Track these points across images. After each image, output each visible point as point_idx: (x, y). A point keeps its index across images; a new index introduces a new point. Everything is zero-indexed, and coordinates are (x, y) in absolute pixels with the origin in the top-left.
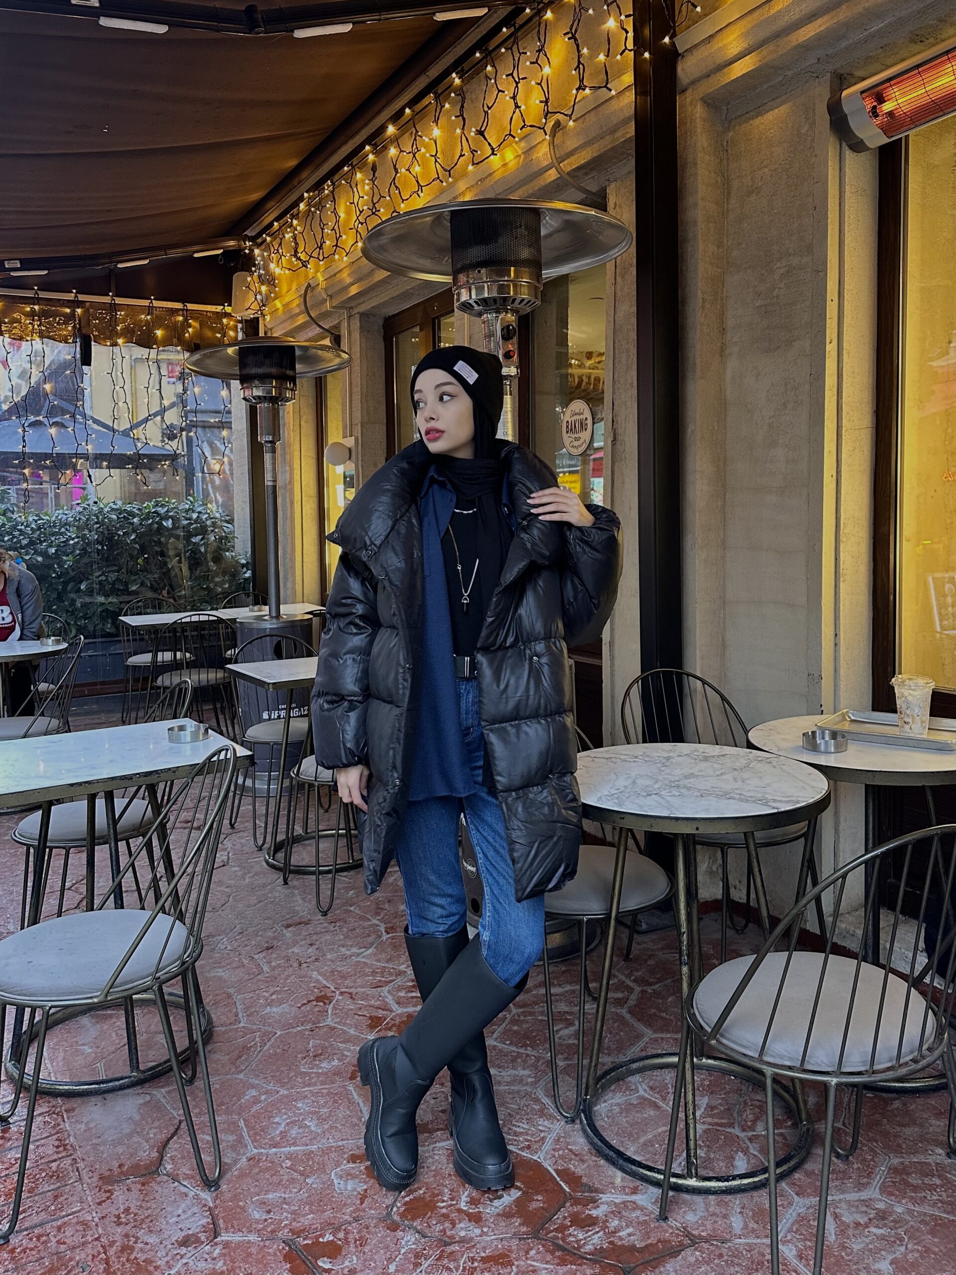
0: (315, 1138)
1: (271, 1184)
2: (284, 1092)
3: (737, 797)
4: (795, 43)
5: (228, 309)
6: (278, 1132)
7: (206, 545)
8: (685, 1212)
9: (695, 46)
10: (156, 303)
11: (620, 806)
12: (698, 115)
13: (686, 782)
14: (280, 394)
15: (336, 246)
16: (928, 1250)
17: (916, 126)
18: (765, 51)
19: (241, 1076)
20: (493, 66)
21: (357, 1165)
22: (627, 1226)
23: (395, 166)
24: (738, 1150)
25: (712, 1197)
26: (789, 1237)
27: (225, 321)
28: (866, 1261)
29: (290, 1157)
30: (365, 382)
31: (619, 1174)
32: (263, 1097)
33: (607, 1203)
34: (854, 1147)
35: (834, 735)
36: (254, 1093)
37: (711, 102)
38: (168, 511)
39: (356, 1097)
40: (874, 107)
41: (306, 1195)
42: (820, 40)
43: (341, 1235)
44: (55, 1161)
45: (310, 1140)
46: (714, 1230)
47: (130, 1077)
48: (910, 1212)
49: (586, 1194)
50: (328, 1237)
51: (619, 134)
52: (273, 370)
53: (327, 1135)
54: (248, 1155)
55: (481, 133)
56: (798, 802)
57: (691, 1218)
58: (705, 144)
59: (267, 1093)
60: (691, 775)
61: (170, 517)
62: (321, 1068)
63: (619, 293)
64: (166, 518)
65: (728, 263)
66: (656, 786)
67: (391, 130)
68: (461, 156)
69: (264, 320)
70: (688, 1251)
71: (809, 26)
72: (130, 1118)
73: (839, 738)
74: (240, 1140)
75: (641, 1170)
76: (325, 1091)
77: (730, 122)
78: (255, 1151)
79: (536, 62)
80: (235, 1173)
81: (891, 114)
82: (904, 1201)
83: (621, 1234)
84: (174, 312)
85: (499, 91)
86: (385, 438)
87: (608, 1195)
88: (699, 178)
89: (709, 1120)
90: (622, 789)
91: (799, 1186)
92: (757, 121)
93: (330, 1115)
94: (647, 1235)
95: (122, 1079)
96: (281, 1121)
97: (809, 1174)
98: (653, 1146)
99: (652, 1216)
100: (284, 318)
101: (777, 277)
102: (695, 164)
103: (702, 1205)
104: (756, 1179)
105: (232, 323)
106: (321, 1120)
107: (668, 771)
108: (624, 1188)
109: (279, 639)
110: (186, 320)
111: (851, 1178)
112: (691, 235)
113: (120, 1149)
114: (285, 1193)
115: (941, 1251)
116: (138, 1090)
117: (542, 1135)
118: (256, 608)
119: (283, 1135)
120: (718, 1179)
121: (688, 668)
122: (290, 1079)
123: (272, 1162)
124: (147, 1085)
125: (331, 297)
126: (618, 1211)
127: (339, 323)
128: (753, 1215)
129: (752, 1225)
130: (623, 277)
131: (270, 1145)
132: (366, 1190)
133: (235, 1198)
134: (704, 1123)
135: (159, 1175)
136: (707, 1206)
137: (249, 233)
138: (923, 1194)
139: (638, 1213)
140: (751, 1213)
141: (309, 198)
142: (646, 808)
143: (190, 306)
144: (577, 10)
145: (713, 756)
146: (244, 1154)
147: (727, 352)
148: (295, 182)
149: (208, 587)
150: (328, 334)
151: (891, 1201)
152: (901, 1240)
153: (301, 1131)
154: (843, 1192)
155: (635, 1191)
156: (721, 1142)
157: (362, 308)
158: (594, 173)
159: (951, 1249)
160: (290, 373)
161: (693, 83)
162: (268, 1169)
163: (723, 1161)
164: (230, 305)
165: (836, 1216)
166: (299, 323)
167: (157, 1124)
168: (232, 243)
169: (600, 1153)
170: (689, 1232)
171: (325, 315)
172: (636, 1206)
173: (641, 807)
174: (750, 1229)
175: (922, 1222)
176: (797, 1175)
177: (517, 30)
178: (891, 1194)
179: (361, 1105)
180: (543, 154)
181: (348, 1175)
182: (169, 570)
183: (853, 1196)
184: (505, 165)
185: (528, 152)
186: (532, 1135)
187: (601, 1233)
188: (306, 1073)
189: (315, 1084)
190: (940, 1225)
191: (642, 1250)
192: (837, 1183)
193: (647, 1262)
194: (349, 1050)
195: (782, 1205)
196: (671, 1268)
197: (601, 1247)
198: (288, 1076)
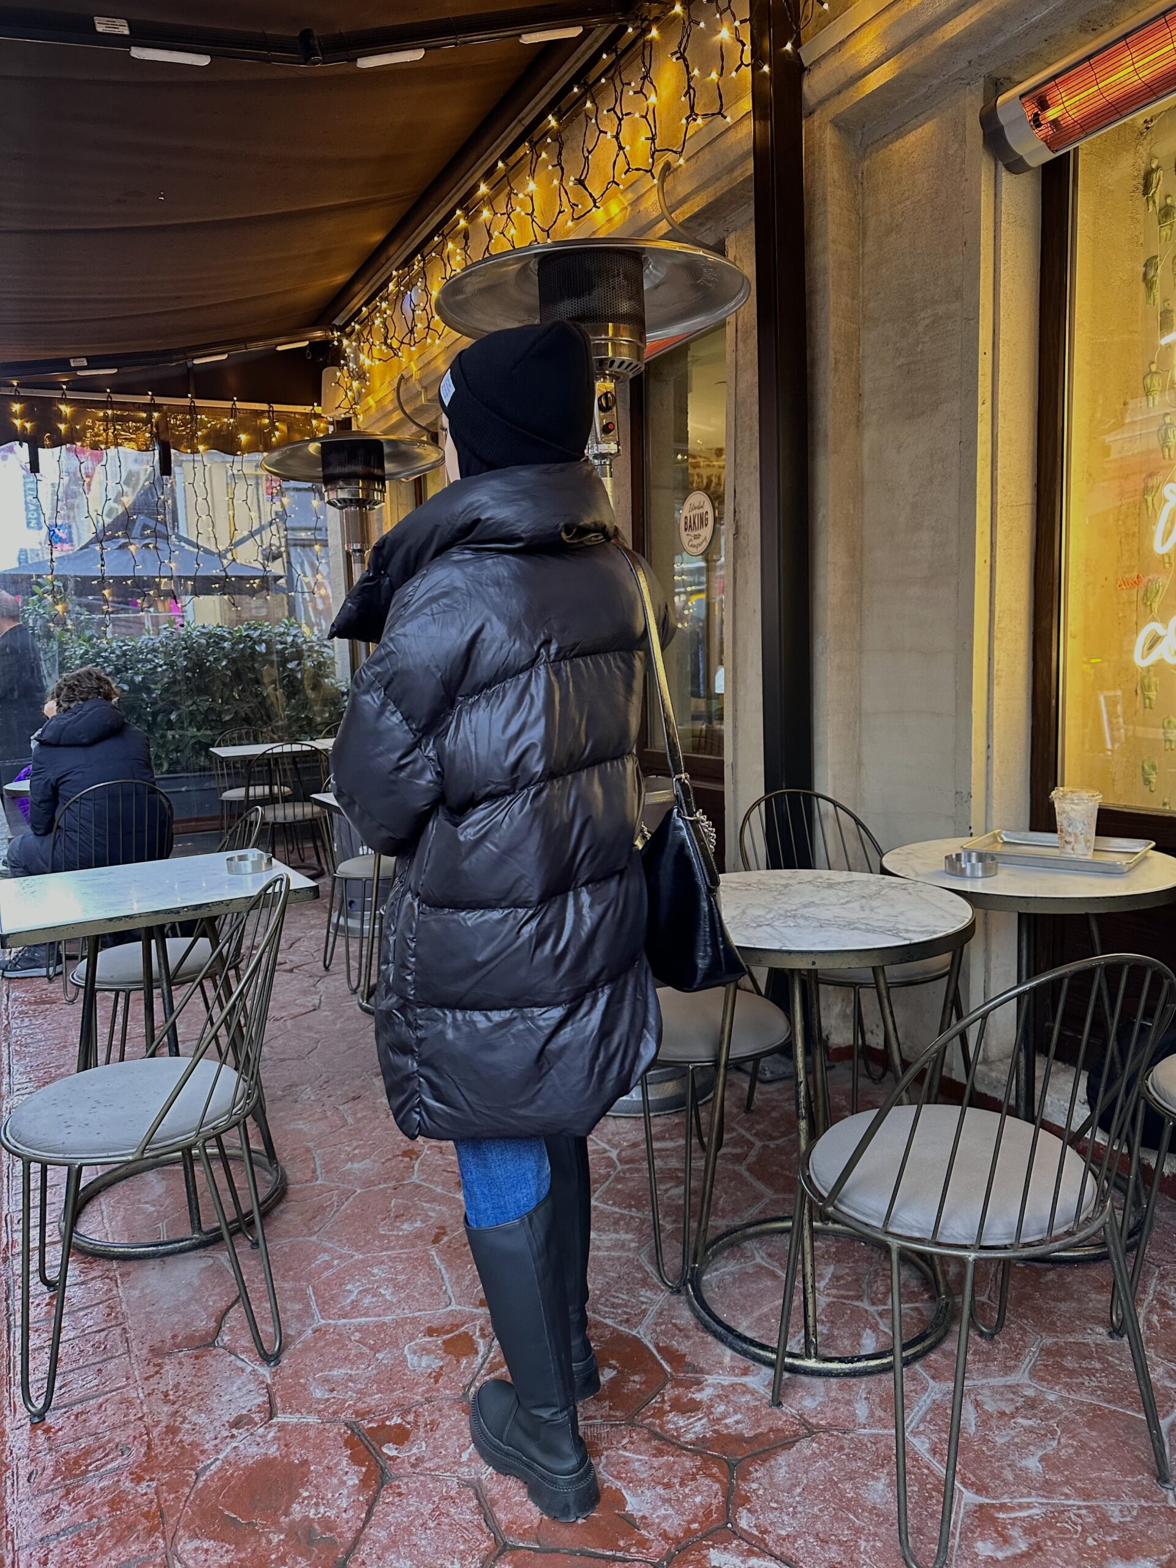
0: (389, 1308)
1: (336, 1359)
2: (359, 1256)
3: (865, 927)
6: (349, 1301)
8: (802, 1397)
9: (824, 56)
12: (828, 142)
16: (1084, 1446)
19: (314, 1238)
20: (593, 103)
21: (435, 1339)
22: (735, 1412)
24: (865, 1327)
25: (833, 1380)
26: (921, 1428)
28: (1011, 1457)
29: (360, 1328)
31: (729, 1352)
32: (335, 1262)
33: (714, 1386)
34: (1000, 1324)
35: (981, 857)
36: (326, 1257)
37: (842, 125)
39: (438, 1262)
41: (375, 1372)
43: (410, 1418)
45: (384, 1310)
46: (835, 1418)
47: (190, 1239)
48: (1064, 1400)
49: (690, 1375)
50: (396, 1420)
53: (403, 1305)
54: (314, 1326)
55: (581, 183)
57: (809, 1403)
58: (836, 176)
59: (340, 1257)
62: (402, 1229)
63: (741, 361)
70: (804, 1443)
72: (189, 1284)
73: (987, 861)
74: (306, 1309)
75: (752, 1349)
76: (404, 1256)
77: (866, 148)
78: (323, 1322)
79: (641, 91)
80: (298, 1346)
81: (1055, 123)
82: (1057, 1388)
83: (727, 1421)
85: (601, 131)
87: (715, 1376)
88: (829, 216)
89: (834, 1291)
91: (935, 1369)
92: (897, 145)
93: (408, 1283)
94: (757, 1423)
95: (181, 1240)
96: (353, 1289)
97: (945, 1355)
98: (768, 1320)
99: (765, 1401)
101: (920, 329)
102: (825, 201)
103: (822, 1389)
104: (885, 1361)
106: (398, 1287)
108: (733, 1368)
111: (995, 1359)
112: (819, 286)
113: (175, 1318)
114: (351, 1369)
115: (1100, 1447)
116: (199, 1252)
117: (644, 1307)
119: (355, 1304)
120: (841, 1360)
122: (367, 1242)
123: (340, 1335)
124: (209, 1248)
126: (725, 1394)
128: (881, 1402)
129: (879, 1413)
130: (744, 342)
131: (339, 1315)
132: (441, 1368)
133: (296, 1375)
134: (828, 1295)
135: (214, 1346)
136: (828, 1390)
138: (1080, 1380)
139: (748, 1397)
140: (878, 1400)
144: (686, 25)
145: (841, 883)
146: (310, 1325)
147: (864, 421)
151: (1042, 1387)
152: (1053, 1432)
153: (375, 1299)
154: (986, 1376)
155: (745, 1372)
156: (846, 1317)
159: (1111, 1445)
160: (377, 470)
161: (821, 103)
162: (334, 1342)
163: (848, 1338)
165: (977, 1405)
167: (217, 1290)
169: (707, 1328)
170: (805, 1420)
172: (746, 1390)
174: (876, 1418)
175: (1078, 1412)
176: (933, 1356)
177: (619, 56)
178: (1043, 1379)
179: (443, 1271)
180: (652, 203)
181: (424, 1349)
183: (998, 1381)
184: (609, 220)
185: (635, 202)
186: (632, 1307)
187: (704, 1421)
188: (385, 1235)
189: (393, 1248)
190: (1099, 1416)
191: (750, 1441)
192: (980, 1365)
193: (756, 1454)
194: (434, 1210)
195: (915, 1391)
196: (783, 1461)
197: (704, 1437)
198: (365, 1239)
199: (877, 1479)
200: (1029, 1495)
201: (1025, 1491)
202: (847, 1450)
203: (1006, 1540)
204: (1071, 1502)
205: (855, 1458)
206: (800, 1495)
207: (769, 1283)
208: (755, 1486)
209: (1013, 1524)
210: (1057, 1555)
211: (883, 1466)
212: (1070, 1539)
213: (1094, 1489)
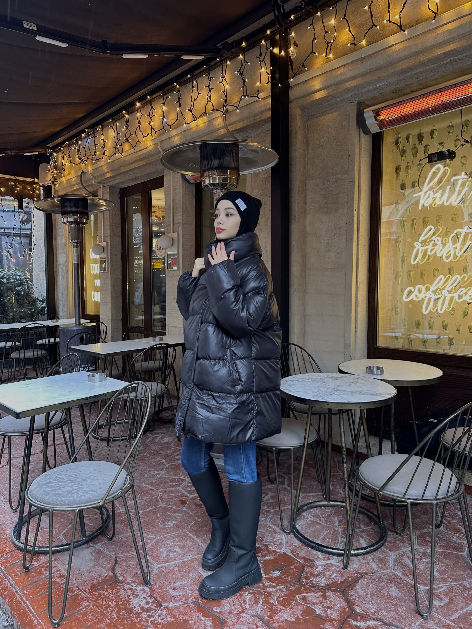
1: (174, 579)
2: (157, 538)
5: (36, 180)
6: (164, 556)
7: (24, 291)
8: (353, 564)
9: (298, 84)
10: (1, 176)
12: (298, 113)
14: (81, 220)
15: (103, 154)
16: (447, 565)
17: (393, 126)
18: (331, 89)
20: (197, 82)
22: (333, 573)
23: (139, 121)
24: (359, 537)
25: (359, 557)
29: (176, 566)
30: (111, 217)
31: (319, 554)
32: (149, 541)
33: (321, 565)
34: (404, 529)
35: (378, 368)
37: (302, 108)
38: (4, 275)
39: (192, 536)
40: (376, 117)
41: (192, 581)
45: (182, 557)
46: (367, 569)
47: (82, 540)
49: (311, 563)
51: (257, 117)
52: (79, 210)
53: (188, 554)
54: (156, 568)
55: (190, 110)
57: (356, 566)
58: (300, 125)
59: (150, 539)
61: (5, 278)
62: (169, 525)
63: (253, 185)
64: (3, 278)
65: (307, 176)
67: (138, 104)
68: (177, 120)
70: (362, 580)
73: (381, 369)
75: (330, 550)
76: (177, 535)
77: (309, 117)
78: (158, 566)
79: (222, 83)
80: (154, 577)
81: (381, 121)
83: (332, 577)
85: (199, 93)
86: (121, 243)
87: (319, 562)
88: (298, 139)
91: (389, 548)
92: (322, 118)
93: (185, 545)
94: (342, 576)
95: (78, 541)
96: (163, 551)
97: (390, 542)
98: (326, 540)
99: (341, 568)
100: (67, 186)
101: (331, 183)
102: (296, 133)
103: (357, 560)
104: (375, 547)
105: (38, 187)
106: (182, 548)
108: (324, 558)
111: (406, 542)
112: (293, 163)
114: (182, 582)
117: (280, 541)
119: (168, 556)
120: (361, 549)
121: (292, 342)
123: (169, 569)
124: (90, 543)
125: (95, 177)
126: (326, 567)
127: (97, 190)
128: (379, 562)
129: (380, 565)
131: (164, 562)
133: (160, 587)
135: (118, 582)
136: (359, 560)
137: (52, 145)
139: (334, 567)
140: (377, 561)
141: (88, 131)
144: (243, 63)
146: (154, 568)
147: (307, 212)
151: (425, 548)
152: (435, 562)
153: (175, 554)
154: (406, 547)
155: (329, 559)
157: (111, 184)
158: (241, 133)
159: (453, 563)
160: (86, 211)
161: (295, 99)
162: (169, 573)
163: (356, 542)
164: (37, 178)
167: (104, 560)
168: (42, 150)
170: (358, 572)
172: (333, 565)
174: (380, 567)
176: (386, 544)
177: (210, 67)
178: (423, 546)
179: (196, 539)
180: (219, 122)
183: (410, 549)
184: (198, 126)
185: (210, 121)
186: (276, 542)
187: (324, 578)
188: (163, 528)
189: (170, 533)
190: (446, 555)
191: (344, 582)
192: (402, 544)
193: (348, 586)
194: (178, 516)
195: (387, 556)
196: (358, 587)
197: (328, 583)
198: (156, 530)
199: (392, 587)
200: (440, 584)
201: (438, 582)
202: (377, 580)
203: (441, 599)
204: (453, 584)
205: (380, 582)
206: (370, 597)
207: (319, 526)
208: (354, 597)
209: (440, 594)
210: (459, 601)
211: (391, 583)
212: (459, 595)
213: (457, 578)
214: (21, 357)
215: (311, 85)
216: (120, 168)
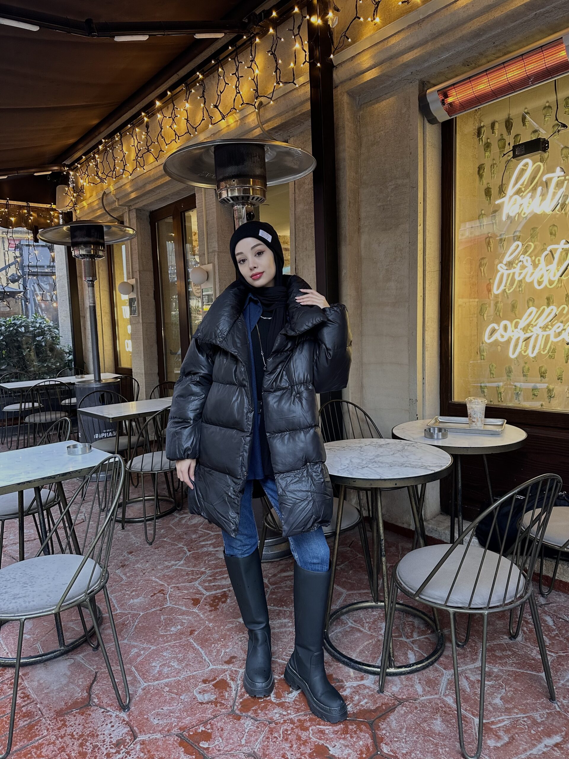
0: (179, 672)
1: (160, 702)
2: (153, 648)
3: (409, 465)
4: (401, 63)
5: (54, 206)
6: (156, 672)
7: (46, 341)
8: (391, 686)
9: (344, 62)
10: (11, 202)
11: (351, 475)
12: (345, 101)
13: (376, 459)
14: (96, 253)
15: (124, 170)
16: (516, 690)
17: (465, 111)
18: (384, 66)
19: (126, 641)
20: (223, 69)
21: (207, 684)
23: (160, 125)
24: (408, 649)
25: (403, 677)
26: (447, 693)
27: (52, 213)
28: (489, 700)
29: (167, 685)
30: (140, 248)
31: (351, 671)
32: (142, 652)
33: (349, 687)
34: (467, 640)
35: (440, 430)
36: (136, 650)
37: (351, 94)
38: (21, 323)
39: (196, 645)
40: (443, 100)
41: (182, 706)
42: (416, 61)
43: (209, 726)
44: (24, 706)
45: (177, 673)
46: (409, 694)
47: (60, 650)
48: (501, 671)
49: (337, 684)
50: (202, 729)
51: (297, 110)
52: (91, 240)
53: (186, 670)
54: (142, 687)
55: (216, 106)
56: (441, 466)
57: (395, 689)
58: (349, 117)
59: (144, 649)
60: (378, 456)
61: (23, 326)
62: (172, 631)
63: (297, 199)
64: (20, 326)
65: (361, 182)
66: (364, 462)
67: (158, 104)
68: (203, 120)
69: (76, 212)
70: (399, 708)
71: (409, 53)
72: (65, 674)
73: (443, 431)
74: (135, 678)
75: (364, 667)
76: (178, 644)
77: (361, 106)
78: (146, 684)
79: (250, 67)
81: (451, 104)
82: (497, 666)
83: (361, 703)
84: (22, 207)
85: (226, 83)
86: (153, 279)
87: (349, 683)
88: (346, 135)
90: (347, 466)
91: (444, 664)
92: (376, 106)
93: (184, 658)
94: (375, 702)
95: (55, 652)
96: (156, 665)
97: (447, 657)
98: (365, 652)
99: (375, 691)
100: (88, 211)
101: (389, 190)
102: (344, 128)
103: (399, 681)
104: (424, 664)
105: (56, 214)
106: (180, 661)
107: (365, 454)
108: (356, 678)
109: (102, 393)
110: (29, 212)
111: (468, 657)
112: (342, 167)
113: (63, 694)
114: (170, 706)
115: (522, 689)
116: (65, 657)
118: (80, 376)
119: (160, 673)
120: (405, 667)
121: (345, 398)
122: (155, 640)
123: (158, 690)
124: (70, 653)
125: (118, 199)
126: (356, 690)
127: (123, 214)
128: (426, 683)
129: (427, 689)
130: (299, 190)
131: (154, 680)
132: (216, 699)
133: (140, 713)
135: (91, 706)
136: (401, 681)
137: (68, 162)
138: (505, 660)
139: (367, 690)
141: (105, 142)
142: (366, 475)
143: (31, 204)
144: (275, 39)
145: (383, 445)
146: (140, 687)
147: (361, 231)
148: (96, 133)
149: (47, 365)
150: (116, 220)
151: (491, 666)
152: (502, 686)
153: (170, 669)
154: (466, 665)
155: (362, 679)
156: (398, 646)
157: (138, 206)
158: (281, 132)
159: (527, 687)
160: (101, 241)
161: (342, 83)
162: (156, 694)
163: (402, 656)
164: (55, 204)
165: (467, 678)
166: (98, 214)
167: (82, 676)
168: (56, 168)
169: (339, 660)
170: (396, 697)
171: (114, 210)
172: (365, 687)
173: (362, 474)
174: (427, 691)
175: (508, 675)
176: (442, 659)
177: (237, 48)
178: (490, 663)
179: (200, 650)
180: (252, 119)
181: (204, 691)
182: (24, 356)
183: (471, 666)
184: (228, 126)
185: (243, 119)
187: (351, 705)
188: (164, 635)
189: (170, 641)
190: (517, 676)
191: (375, 711)
192: (462, 660)
193: (379, 717)
194: (185, 619)
195: (439, 676)
196: (392, 717)
197: (354, 712)
198: (153, 638)
199: (436, 719)
200: (501, 716)
201: (499, 714)
202: (419, 708)
203: (499, 738)
204: (519, 716)
205: (422, 711)
206: (406, 732)
207: (359, 635)
208: (384, 732)
209: (499, 730)
210: (522, 740)
211: (437, 713)
212: (524, 732)
214: (36, 422)
215: (359, 62)
216: (144, 185)
